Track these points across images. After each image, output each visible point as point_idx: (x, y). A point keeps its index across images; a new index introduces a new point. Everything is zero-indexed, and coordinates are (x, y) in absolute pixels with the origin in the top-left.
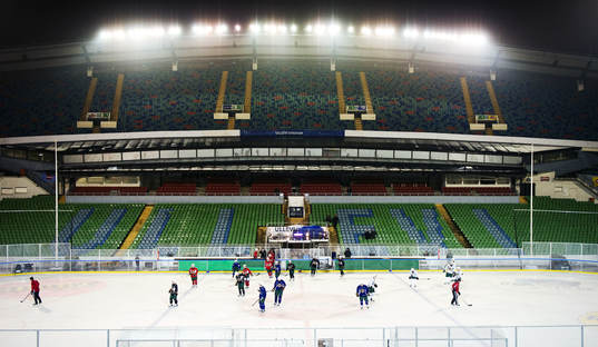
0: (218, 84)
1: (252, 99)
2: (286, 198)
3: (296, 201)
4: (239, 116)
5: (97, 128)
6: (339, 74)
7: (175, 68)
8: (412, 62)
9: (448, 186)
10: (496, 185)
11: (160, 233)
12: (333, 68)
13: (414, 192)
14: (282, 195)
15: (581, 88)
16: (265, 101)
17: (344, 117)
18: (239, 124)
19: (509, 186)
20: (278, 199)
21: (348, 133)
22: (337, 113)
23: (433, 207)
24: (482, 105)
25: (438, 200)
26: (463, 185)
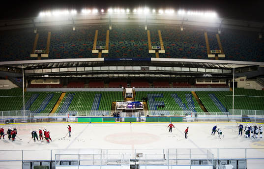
0: (94, 37)
1: (109, 44)
2: (124, 89)
3: (129, 90)
4: (103, 52)
5: (39, 57)
6: (148, 31)
7: (74, 29)
8: (182, 25)
9: (197, 83)
10: (219, 83)
11: (69, 105)
12: (146, 28)
13: (182, 86)
14: (123, 87)
15: (260, 37)
16: (115, 44)
17: (151, 52)
18: (103, 55)
19: (225, 83)
20: (121, 89)
21: (152, 59)
22: (147, 50)
23: (190, 93)
24: (214, 46)
25: (193, 90)
26: (204, 83)
